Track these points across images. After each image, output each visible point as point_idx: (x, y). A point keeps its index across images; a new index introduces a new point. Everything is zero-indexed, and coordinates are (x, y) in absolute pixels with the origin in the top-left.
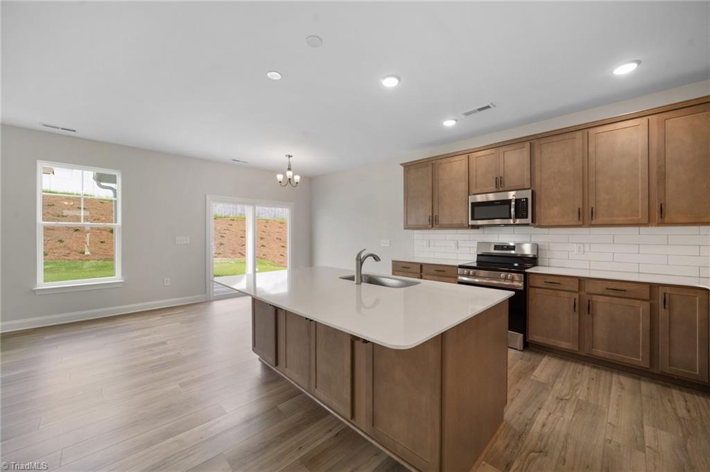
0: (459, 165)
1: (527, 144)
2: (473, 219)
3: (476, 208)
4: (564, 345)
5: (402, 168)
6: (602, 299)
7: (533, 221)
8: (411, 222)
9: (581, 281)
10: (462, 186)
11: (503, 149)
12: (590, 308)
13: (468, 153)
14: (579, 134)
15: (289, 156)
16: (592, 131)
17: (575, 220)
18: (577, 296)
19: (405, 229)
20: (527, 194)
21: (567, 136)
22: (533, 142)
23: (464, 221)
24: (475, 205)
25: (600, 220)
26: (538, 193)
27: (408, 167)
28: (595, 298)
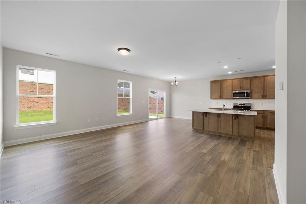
0: (229, 83)
1: (249, 79)
2: (234, 97)
3: (235, 94)
4: (260, 126)
5: (210, 82)
6: (269, 115)
7: (251, 97)
8: (213, 97)
9: (264, 111)
10: (230, 88)
11: (243, 79)
12: (266, 117)
13: (232, 80)
14: (263, 78)
15: (175, 77)
16: (266, 77)
17: (262, 98)
18: (263, 115)
19: (211, 99)
20: (250, 91)
21: (260, 78)
22: (251, 79)
23: (231, 97)
24: (234, 93)
25: (268, 97)
26: (252, 91)
27: (212, 82)
28: (267, 115)
